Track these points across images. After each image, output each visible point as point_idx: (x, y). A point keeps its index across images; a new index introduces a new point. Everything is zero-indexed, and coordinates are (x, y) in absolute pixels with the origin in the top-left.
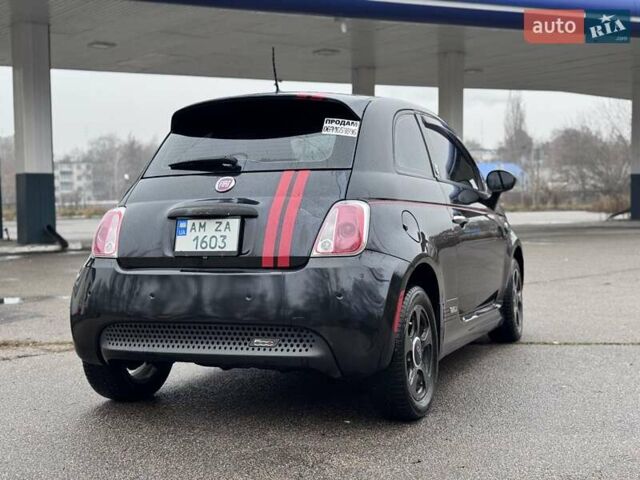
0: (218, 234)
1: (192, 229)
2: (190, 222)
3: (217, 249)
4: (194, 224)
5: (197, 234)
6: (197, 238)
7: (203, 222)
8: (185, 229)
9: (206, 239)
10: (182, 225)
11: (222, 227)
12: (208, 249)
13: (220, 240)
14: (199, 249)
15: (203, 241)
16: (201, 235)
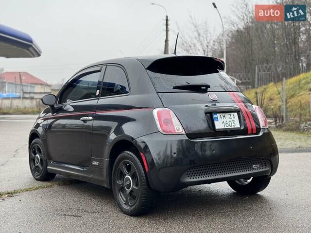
0: (231, 120)
1: (221, 118)
2: (218, 115)
3: (233, 127)
4: (220, 116)
5: (223, 120)
6: (223, 122)
7: (224, 114)
8: (217, 118)
9: (228, 122)
10: (215, 116)
11: (232, 117)
12: (229, 127)
13: (233, 122)
14: (226, 127)
15: (226, 124)
16: (225, 120)
